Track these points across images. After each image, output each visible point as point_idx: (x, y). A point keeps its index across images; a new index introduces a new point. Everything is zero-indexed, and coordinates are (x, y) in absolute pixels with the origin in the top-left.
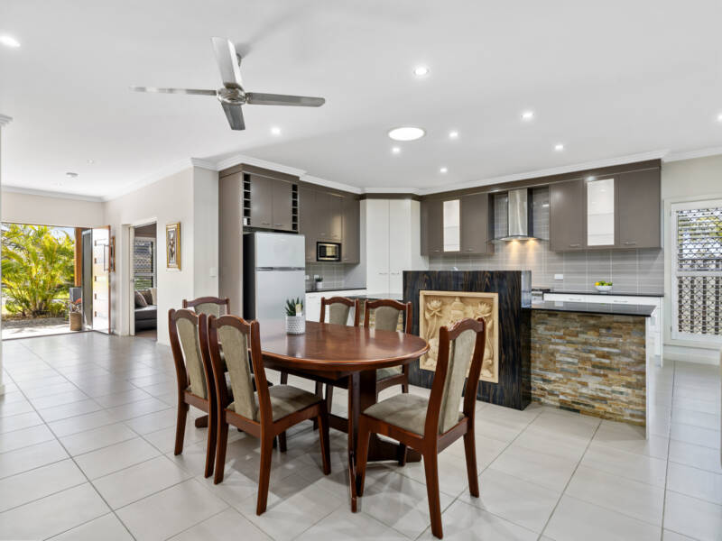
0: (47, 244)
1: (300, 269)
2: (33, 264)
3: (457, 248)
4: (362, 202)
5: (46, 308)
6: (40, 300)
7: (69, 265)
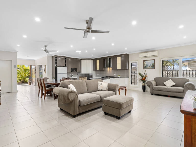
0: (25, 68)
1: (66, 73)
2: (22, 72)
3: (99, 69)
4: (81, 60)
5: (24, 81)
6: (23, 79)
7: (29, 72)
